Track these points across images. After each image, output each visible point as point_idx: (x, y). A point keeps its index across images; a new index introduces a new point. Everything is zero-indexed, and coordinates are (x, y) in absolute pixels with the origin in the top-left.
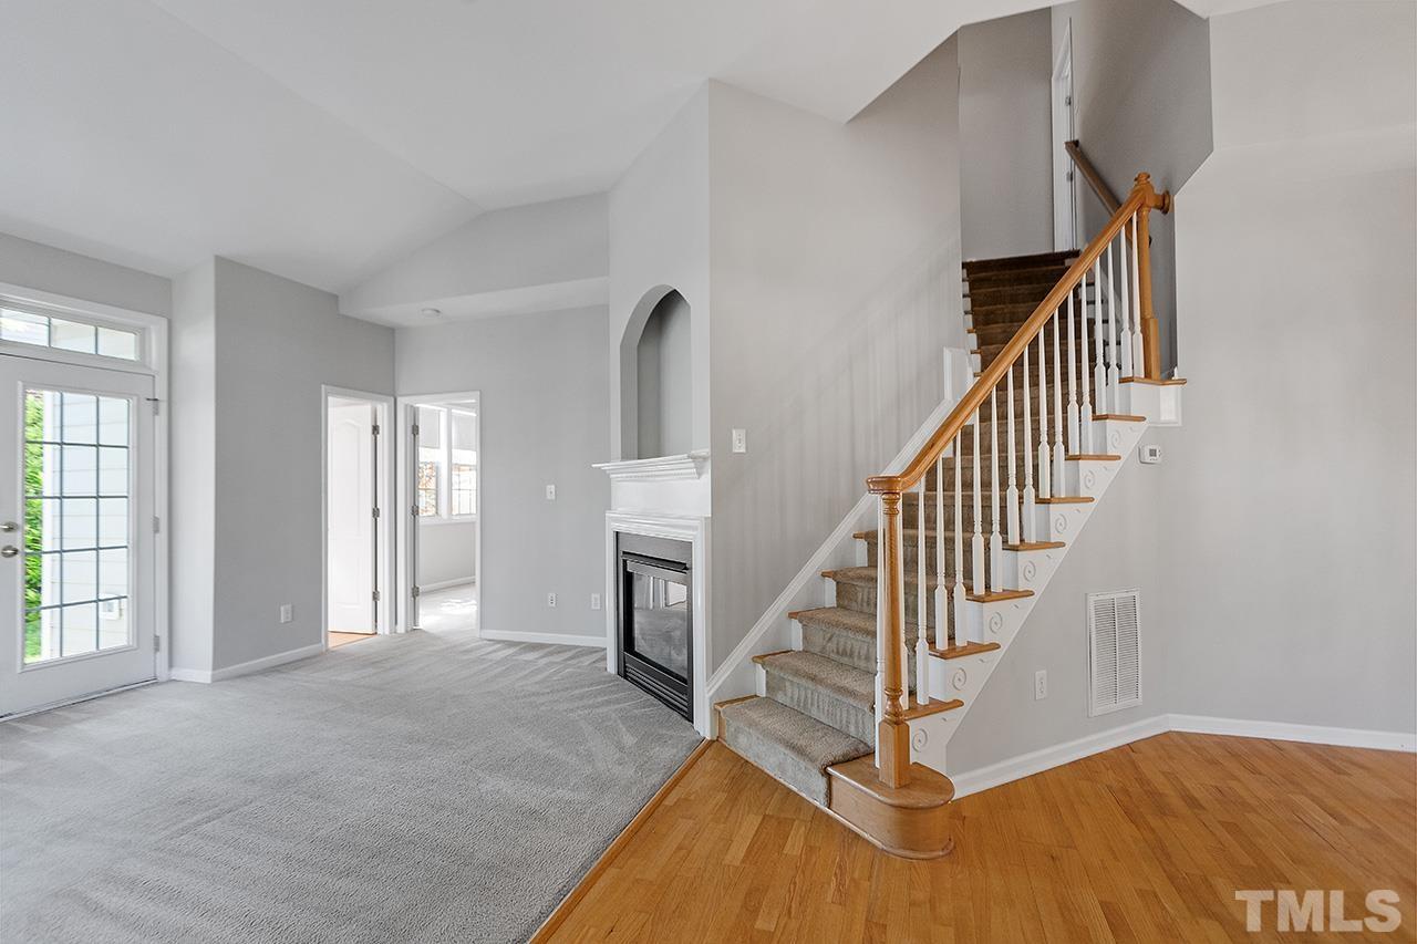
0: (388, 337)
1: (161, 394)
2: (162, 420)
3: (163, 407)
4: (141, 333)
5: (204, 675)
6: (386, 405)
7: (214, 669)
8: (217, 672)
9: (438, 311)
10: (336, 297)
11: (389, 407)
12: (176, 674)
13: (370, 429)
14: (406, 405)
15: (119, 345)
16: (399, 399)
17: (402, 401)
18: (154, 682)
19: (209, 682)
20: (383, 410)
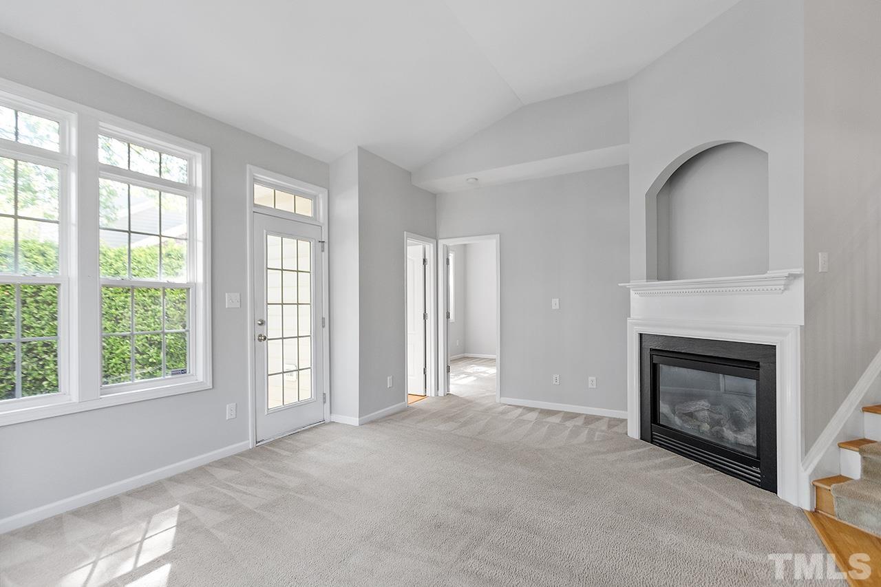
0: (433, 199)
1: (325, 238)
2: (325, 254)
3: (326, 245)
4: (314, 198)
5: (355, 421)
6: (432, 245)
7: (359, 417)
8: (361, 418)
9: (477, 179)
10: (410, 173)
11: (434, 246)
12: (334, 418)
13: (422, 260)
14: (444, 245)
15: (304, 207)
16: (440, 241)
17: (441, 242)
18: (323, 423)
19: (357, 424)
20: (430, 248)
